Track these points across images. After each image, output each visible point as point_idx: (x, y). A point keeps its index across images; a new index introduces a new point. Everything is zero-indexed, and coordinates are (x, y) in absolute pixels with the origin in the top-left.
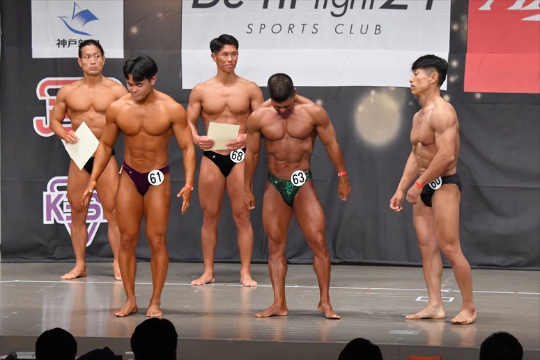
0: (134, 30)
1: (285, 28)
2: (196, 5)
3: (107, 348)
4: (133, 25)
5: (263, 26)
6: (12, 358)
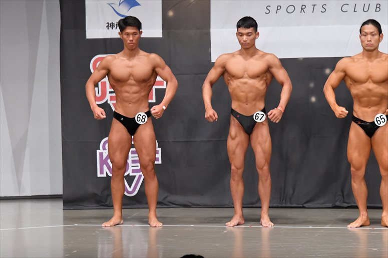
1: (298, 8)
4: (170, 9)
5: (279, 8)
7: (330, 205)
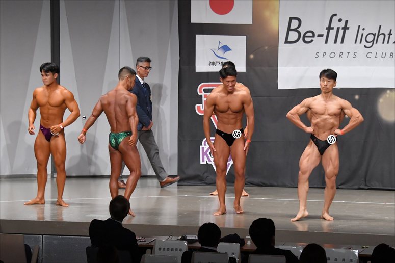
0: (252, 56)
1: (338, 55)
2: (287, 42)
3: (236, 234)
4: (251, 54)
5: (325, 54)
6: (184, 239)
7: (356, 187)
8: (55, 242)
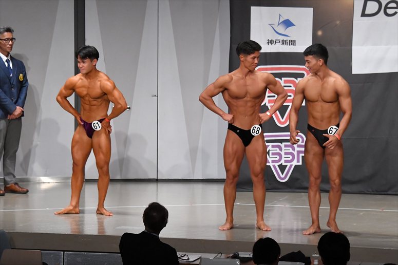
0: (320, 33)
2: (363, 14)
3: (299, 252)
6: (235, 256)
8: (79, 260)
